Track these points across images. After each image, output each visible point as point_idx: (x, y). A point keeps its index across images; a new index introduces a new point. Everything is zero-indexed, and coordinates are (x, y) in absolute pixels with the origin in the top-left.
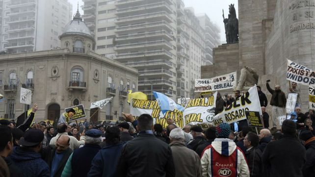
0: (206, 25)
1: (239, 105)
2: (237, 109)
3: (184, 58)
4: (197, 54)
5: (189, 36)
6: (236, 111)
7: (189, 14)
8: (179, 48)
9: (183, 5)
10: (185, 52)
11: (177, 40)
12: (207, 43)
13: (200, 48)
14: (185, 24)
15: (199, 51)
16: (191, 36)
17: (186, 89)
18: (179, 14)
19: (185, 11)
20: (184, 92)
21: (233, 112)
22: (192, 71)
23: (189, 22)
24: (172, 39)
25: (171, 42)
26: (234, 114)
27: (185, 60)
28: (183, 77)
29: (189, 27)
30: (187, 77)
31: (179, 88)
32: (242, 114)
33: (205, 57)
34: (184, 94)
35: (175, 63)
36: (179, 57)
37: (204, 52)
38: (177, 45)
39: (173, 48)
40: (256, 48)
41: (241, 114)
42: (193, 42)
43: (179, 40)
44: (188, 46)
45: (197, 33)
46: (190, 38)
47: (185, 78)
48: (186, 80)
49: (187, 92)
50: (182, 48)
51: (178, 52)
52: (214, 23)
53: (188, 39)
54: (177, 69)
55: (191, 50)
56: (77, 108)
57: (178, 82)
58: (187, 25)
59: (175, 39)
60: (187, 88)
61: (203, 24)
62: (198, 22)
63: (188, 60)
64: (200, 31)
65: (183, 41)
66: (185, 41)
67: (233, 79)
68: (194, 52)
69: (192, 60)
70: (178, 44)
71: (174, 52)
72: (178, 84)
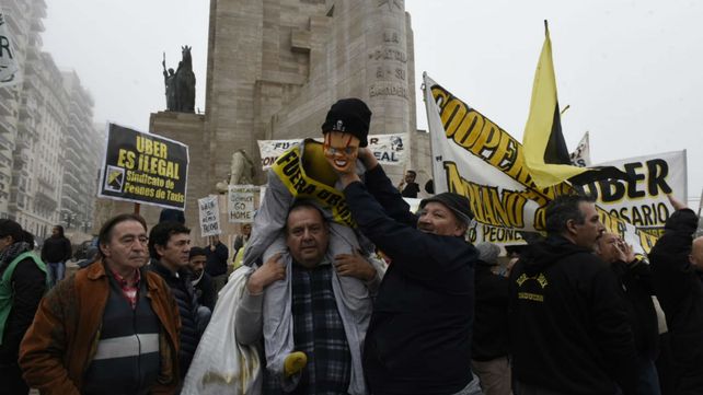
0: (73, 89)
1: (642, 194)
2: (638, 203)
3: (30, 135)
4: (54, 134)
5: (43, 98)
6: (635, 209)
7: (48, 61)
8: (23, 116)
9: (41, 44)
10: (33, 126)
11: (20, 100)
12: (71, 119)
13: (59, 124)
14: (38, 76)
15: (58, 128)
16: (46, 99)
17: (28, 193)
18: (31, 56)
19: (42, 54)
20: (22, 197)
21: (625, 209)
22: (42, 161)
23: (47, 75)
24: (13, 95)
25: (11, 101)
26: (629, 214)
27: (31, 140)
28: (24, 169)
29: (45, 83)
30: (31, 171)
31: (14, 188)
32: (652, 216)
33: (65, 141)
34: (22, 200)
35: (13, 142)
36: (21, 132)
37: (65, 134)
38: (20, 111)
39: (12, 113)
40: (241, 124)
41: (647, 216)
42: (48, 111)
43: (24, 102)
44: (40, 116)
45: (57, 97)
46: (45, 103)
47: (28, 171)
48: (30, 175)
49: (29, 198)
50: (29, 116)
51: (21, 123)
52: (85, 88)
53: (40, 103)
54: (14, 153)
55: (45, 125)
56: (164, 148)
57: (14, 178)
58: (41, 79)
59: (17, 99)
60: (29, 190)
61: (68, 86)
62: (62, 80)
63: (36, 141)
64: (63, 96)
65: (31, 105)
66: (35, 106)
67: (401, 145)
68: (49, 130)
69: (43, 143)
70: (23, 108)
71: (13, 120)
72: (15, 181)
